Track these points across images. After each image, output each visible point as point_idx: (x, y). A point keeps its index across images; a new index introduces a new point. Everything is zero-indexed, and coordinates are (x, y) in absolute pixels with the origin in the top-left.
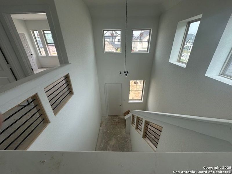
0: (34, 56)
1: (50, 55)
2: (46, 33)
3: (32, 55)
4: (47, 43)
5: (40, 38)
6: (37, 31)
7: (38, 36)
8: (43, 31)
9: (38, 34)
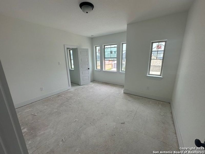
0: (91, 70)
1: (104, 70)
2: (106, 48)
3: (89, 69)
4: (105, 58)
5: (99, 53)
6: (99, 46)
7: (98, 51)
8: (104, 46)
9: (99, 49)
